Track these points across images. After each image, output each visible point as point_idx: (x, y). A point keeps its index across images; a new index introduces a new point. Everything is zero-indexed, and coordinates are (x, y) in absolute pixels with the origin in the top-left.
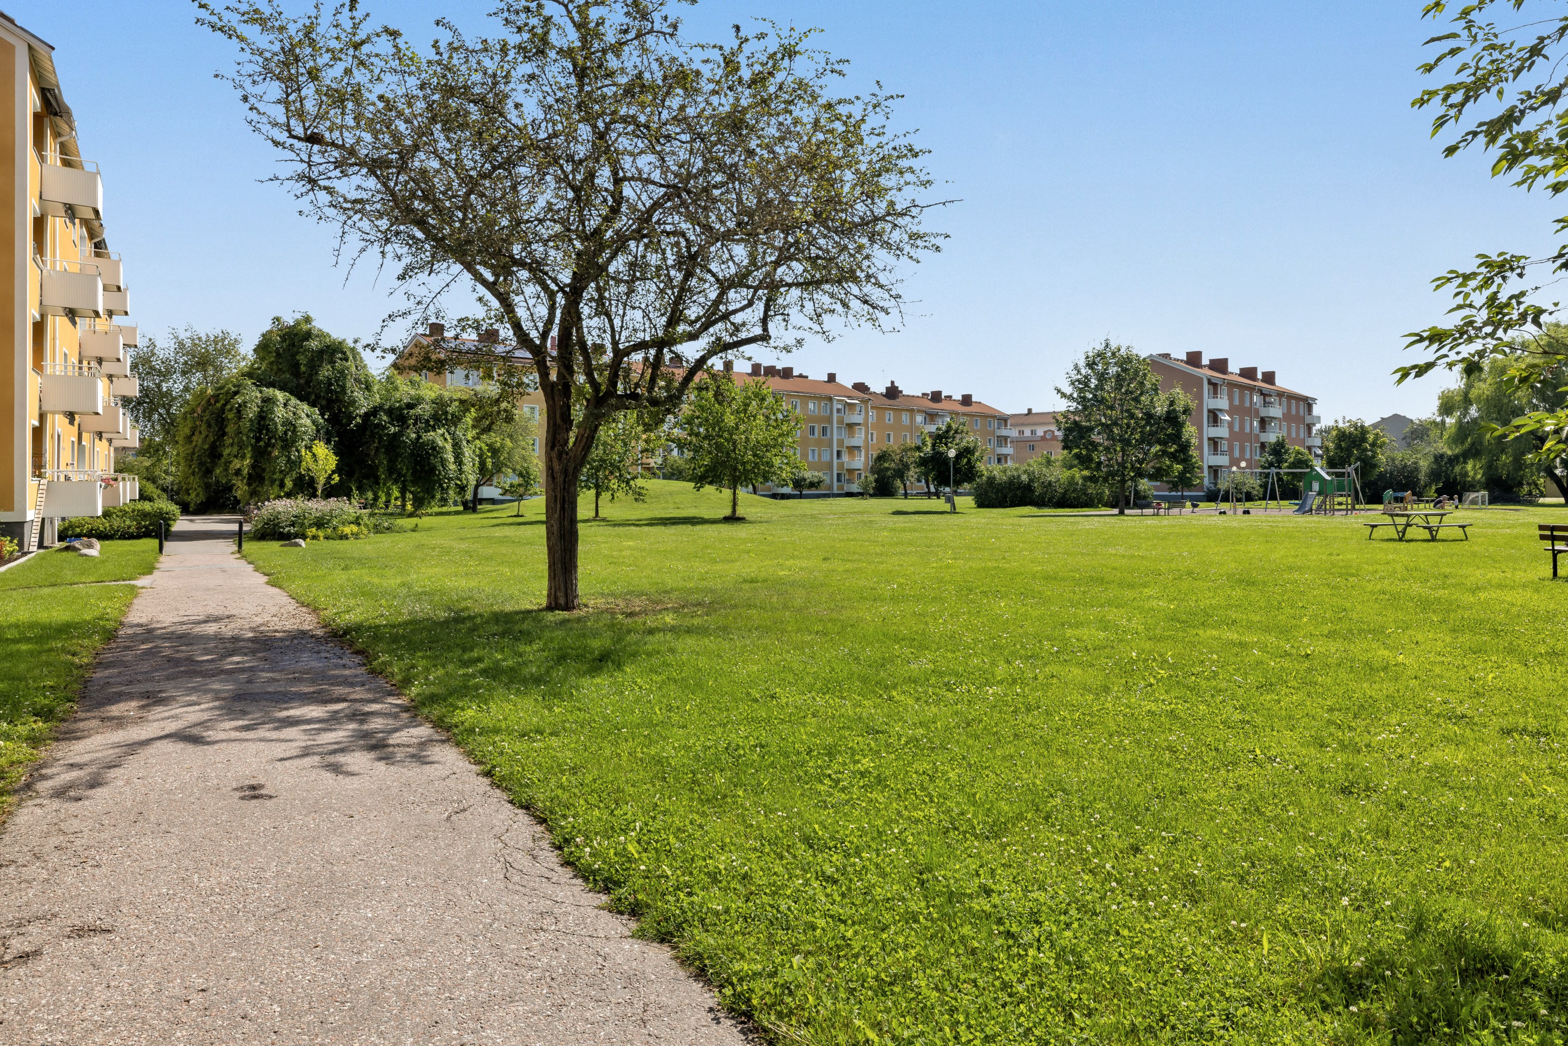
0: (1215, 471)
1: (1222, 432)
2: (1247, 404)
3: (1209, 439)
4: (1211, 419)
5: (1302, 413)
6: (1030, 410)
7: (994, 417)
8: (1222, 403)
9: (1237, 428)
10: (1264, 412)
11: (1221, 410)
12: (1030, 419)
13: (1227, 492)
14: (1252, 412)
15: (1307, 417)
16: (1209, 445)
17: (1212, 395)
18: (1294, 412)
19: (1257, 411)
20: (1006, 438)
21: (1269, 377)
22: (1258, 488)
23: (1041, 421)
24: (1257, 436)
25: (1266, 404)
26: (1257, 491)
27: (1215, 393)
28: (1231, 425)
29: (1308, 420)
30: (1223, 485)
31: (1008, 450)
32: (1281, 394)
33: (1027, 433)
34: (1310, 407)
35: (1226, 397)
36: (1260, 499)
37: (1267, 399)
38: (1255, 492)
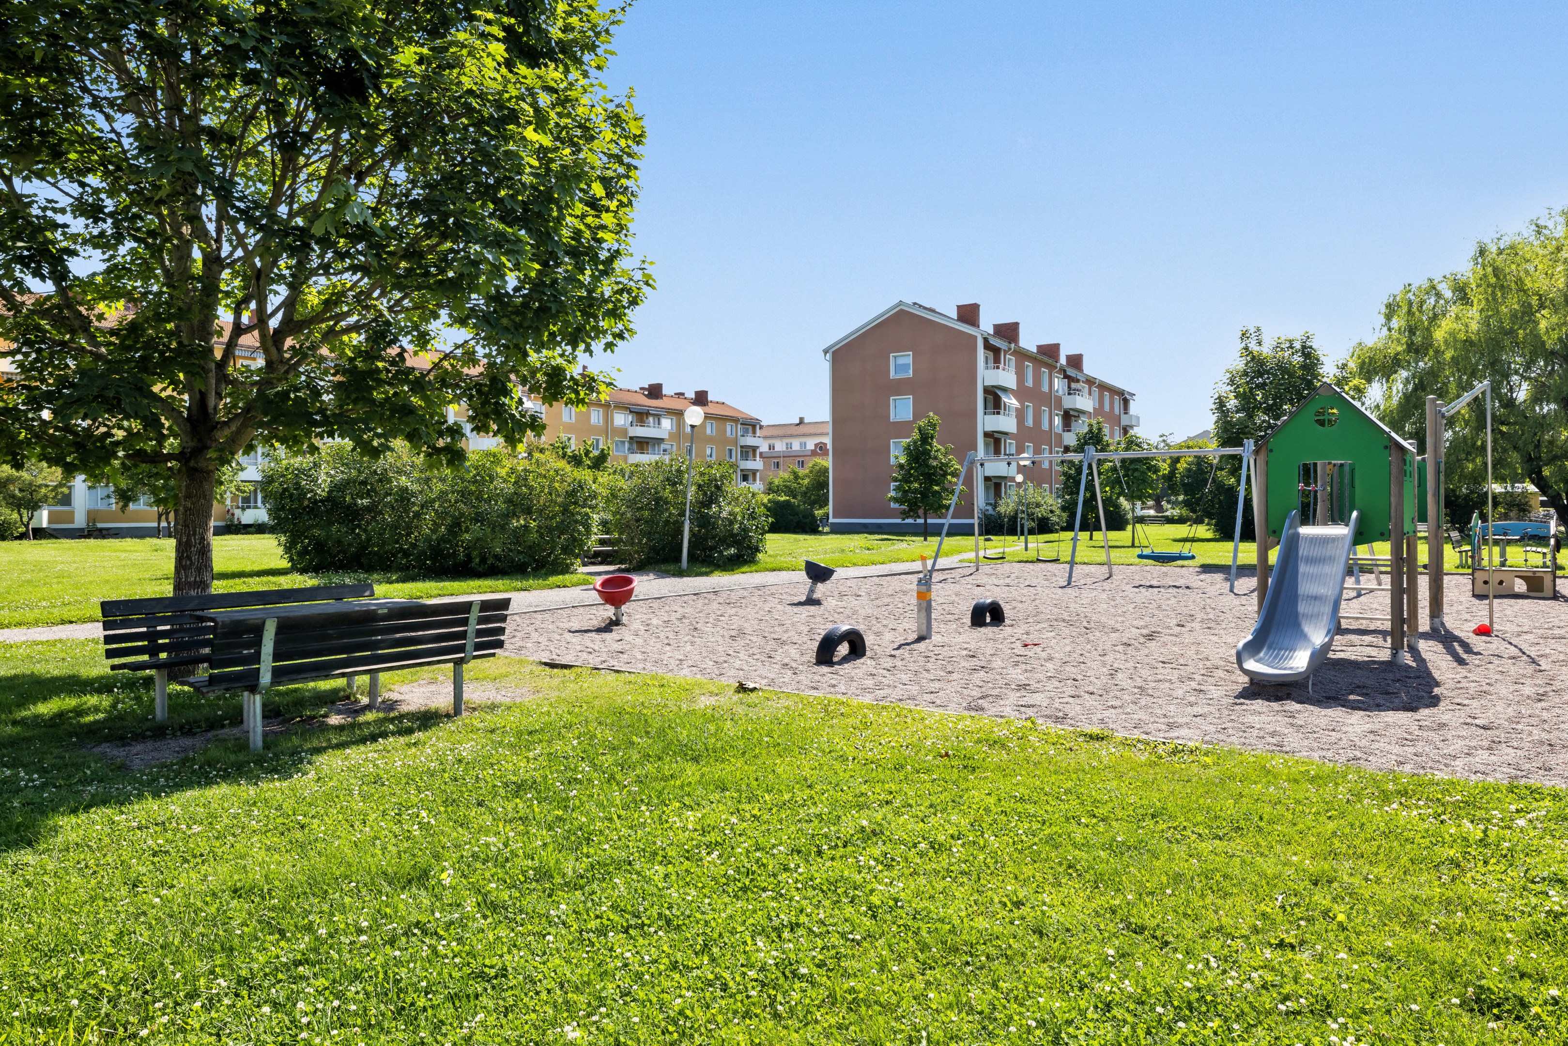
0: (995, 485)
1: (1006, 423)
2: (1045, 389)
3: (987, 435)
4: (991, 404)
5: (1117, 411)
6: (802, 420)
7: (735, 420)
8: (1006, 377)
9: (1030, 422)
10: (1069, 402)
11: (1005, 390)
12: (802, 429)
13: (1014, 518)
14: (1050, 400)
15: (1123, 416)
16: (986, 445)
17: (991, 364)
18: (1107, 408)
19: (1059, 400)
20: (754, 449)
21: (1076, 361)
22: (1058, 512)
23: (812, 431)
24: (1059, 437)
25: (1071, 392)
26: (1058, 517)
27: (997, 360)
28: (1020, 415)
29: (1125, 421)
30: (1007, 506)
31: (756, 464)
32: (1090, 382)
33: (796, 446)
34: (1126, 402)
35: (1013, 369)
36: (1064, 529)
37: (1073, 385)
38: (1055, 519)
